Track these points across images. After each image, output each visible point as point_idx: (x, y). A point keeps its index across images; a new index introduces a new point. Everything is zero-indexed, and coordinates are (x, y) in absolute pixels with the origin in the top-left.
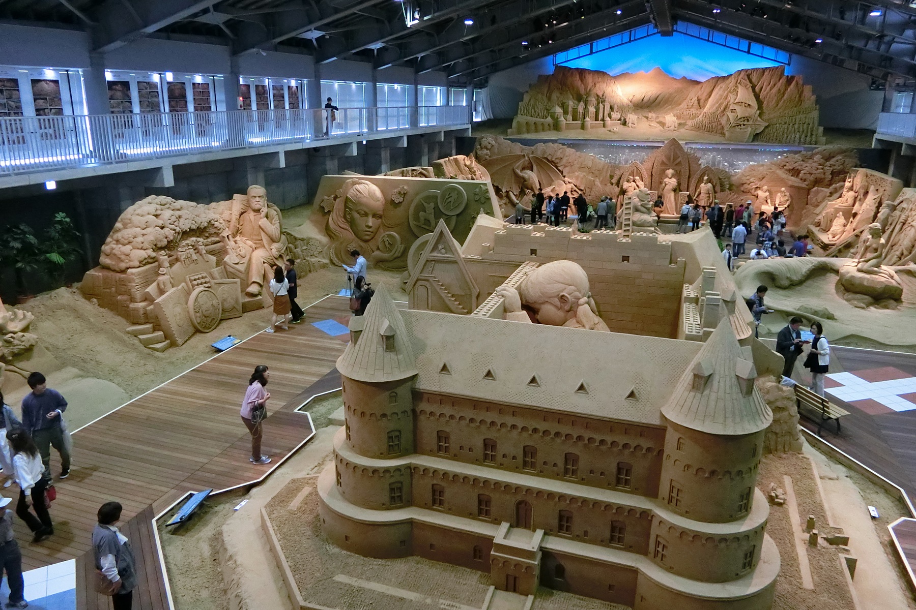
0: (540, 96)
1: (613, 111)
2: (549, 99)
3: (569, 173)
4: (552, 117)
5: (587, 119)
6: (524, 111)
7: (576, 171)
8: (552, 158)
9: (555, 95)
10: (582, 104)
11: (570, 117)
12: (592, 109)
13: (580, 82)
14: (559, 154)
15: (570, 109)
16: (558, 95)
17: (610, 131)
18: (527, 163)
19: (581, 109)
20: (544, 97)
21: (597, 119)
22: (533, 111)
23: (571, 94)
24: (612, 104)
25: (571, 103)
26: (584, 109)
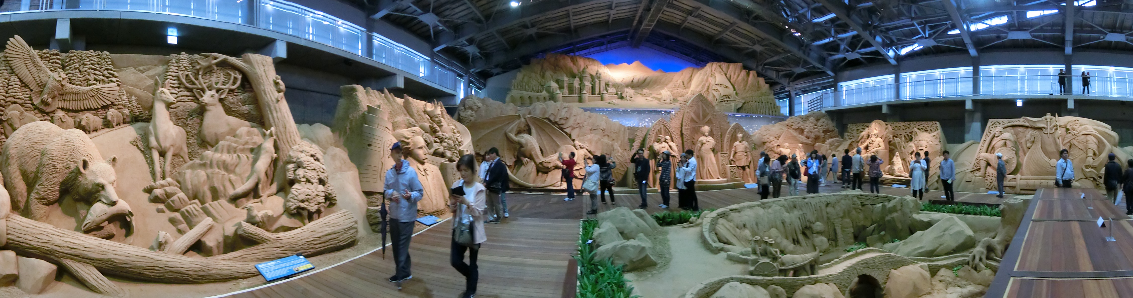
0: (533, 75)
1: (608, 87)
2: (543, 77)
3: (578, 136)
4: (548, 91)
5: (585, 92)
6: (517, 87)
7: (588, 134)
8: (555, 119)
9: (548, 74)
10: (577, 79)
11: (566, 91)
12: (588, 84)
13: (572, 65)
14: (563, 114)
15: (565, 85)
16: (552, 73)
17: (609, 103)
18: (523, 126)
19: (576, 83)
20: (538, 76)
21: (593, 93)
22: (527, 86)
23: (565, 73)
24: (607, 82)
25: (566, 79)
26: (580, 84)
